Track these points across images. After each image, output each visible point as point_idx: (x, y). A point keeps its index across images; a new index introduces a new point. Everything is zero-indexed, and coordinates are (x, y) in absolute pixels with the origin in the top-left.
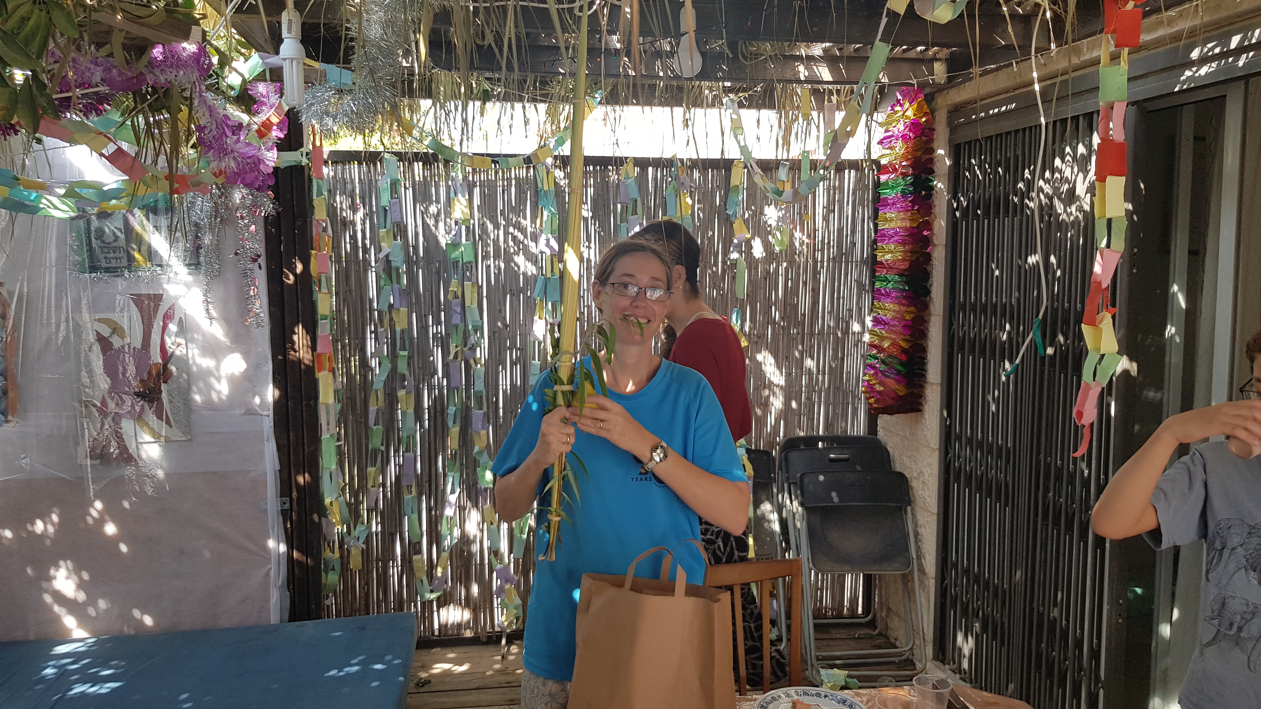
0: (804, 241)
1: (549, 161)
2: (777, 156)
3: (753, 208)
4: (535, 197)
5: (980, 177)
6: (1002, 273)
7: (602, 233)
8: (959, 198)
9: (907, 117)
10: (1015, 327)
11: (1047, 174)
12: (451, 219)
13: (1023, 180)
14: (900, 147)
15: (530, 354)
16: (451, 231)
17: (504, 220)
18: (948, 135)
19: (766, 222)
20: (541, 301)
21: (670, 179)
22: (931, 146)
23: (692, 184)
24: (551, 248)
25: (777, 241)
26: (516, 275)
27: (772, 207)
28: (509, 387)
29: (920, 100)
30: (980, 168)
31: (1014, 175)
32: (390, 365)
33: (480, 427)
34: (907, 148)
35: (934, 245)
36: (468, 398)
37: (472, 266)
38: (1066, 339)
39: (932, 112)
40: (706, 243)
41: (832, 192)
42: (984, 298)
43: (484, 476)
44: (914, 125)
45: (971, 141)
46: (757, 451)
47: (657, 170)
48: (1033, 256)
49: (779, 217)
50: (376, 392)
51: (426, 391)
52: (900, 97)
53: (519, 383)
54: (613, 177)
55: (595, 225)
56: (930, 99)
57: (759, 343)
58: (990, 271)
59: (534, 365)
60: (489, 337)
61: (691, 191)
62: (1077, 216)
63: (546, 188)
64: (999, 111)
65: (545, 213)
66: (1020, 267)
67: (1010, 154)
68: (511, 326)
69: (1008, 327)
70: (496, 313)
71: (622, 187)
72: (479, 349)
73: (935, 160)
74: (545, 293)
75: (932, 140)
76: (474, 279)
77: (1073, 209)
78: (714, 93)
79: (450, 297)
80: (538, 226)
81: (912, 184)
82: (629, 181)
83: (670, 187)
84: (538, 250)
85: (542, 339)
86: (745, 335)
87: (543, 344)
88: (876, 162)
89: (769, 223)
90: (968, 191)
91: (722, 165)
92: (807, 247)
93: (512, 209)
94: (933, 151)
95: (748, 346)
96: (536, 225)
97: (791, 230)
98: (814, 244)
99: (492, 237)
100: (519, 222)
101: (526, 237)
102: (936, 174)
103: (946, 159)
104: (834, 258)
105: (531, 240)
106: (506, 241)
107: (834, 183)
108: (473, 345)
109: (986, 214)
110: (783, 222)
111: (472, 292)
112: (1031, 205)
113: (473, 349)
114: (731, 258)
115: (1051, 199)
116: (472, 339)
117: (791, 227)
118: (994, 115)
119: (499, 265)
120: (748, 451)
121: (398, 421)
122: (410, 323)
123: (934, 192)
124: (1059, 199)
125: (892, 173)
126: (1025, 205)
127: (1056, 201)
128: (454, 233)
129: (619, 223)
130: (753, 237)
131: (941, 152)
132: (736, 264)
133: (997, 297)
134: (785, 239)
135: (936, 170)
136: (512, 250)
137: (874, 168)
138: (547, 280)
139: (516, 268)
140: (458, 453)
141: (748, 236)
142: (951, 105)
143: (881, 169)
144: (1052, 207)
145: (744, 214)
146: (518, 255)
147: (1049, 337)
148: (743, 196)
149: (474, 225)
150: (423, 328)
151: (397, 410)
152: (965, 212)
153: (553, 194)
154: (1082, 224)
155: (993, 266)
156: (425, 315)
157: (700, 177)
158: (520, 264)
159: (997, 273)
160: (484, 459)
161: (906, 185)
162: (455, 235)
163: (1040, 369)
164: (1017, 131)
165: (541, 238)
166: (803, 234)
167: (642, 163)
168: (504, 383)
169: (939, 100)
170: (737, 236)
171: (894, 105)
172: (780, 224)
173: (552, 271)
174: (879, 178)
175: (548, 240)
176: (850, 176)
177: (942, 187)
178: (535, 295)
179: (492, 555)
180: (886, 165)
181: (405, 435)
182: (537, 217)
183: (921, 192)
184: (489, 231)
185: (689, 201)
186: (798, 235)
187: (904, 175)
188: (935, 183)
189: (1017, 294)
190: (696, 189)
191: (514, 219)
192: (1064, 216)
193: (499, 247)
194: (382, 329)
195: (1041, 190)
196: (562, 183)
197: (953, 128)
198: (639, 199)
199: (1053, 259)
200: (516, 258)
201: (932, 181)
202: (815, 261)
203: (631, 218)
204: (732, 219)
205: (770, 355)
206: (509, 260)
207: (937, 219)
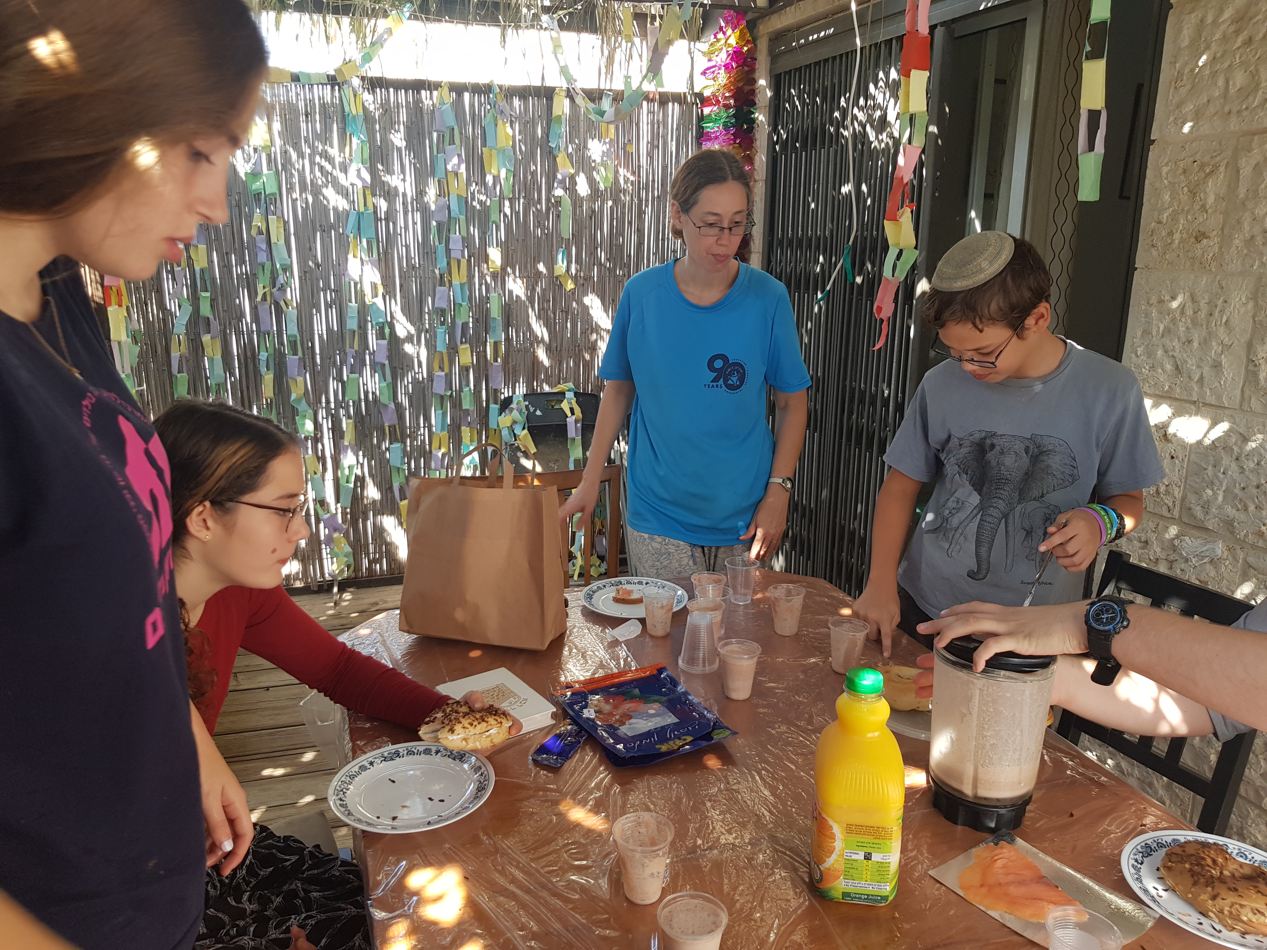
0: (628, 179)
1: (356, 82)
2: (599, 86)
3: (577, 141)
4: (342, 122)
5: (799, 109)
6: (817, 206)
7: (418, 165)
8: (779, 131)
9: (730, 46)
10: (828, 259)
11: (862, 102)
12: (249, 146)
13: (839, 108)
14: (723, 77)
15: (346, 297)
16: (250, 159)
17: (309, 147)
18: (769, 65)
19: (590, 157)
20: (355, 238)
21: (489, 107)
22: (752, 76)
23: (512, 113)
24: (363, 180)
25: (602, 178)
26: (326, 209)
27: (596, 140)
28: (325, 332)
29: (741, 27)
30: (799, 99)
31: (831, 105)
32: (191, 308)
33: (296, 373)
34: (730, 77)
35: (756, 181)
36: (281, 343)
37: (275, 199)
38: (873, 266)
39: (754, 40)
40: (529, 178)
41: (656, 126)
42: (800, 232)
43: (304, 424)
44: (736, 55)
45: (790, 71)
46: (585, 394)
47: (474, 96)
48: (846, 185)
49: (603, 152)
50: (179, 337)
51: (234, 336)
52: (723, 24)
53: (336, 329)
54: (427, 102)
55: (409, 155)
56: (752, 26)
57: (586, 285)
58: (807, 205)
59: (351, 307)
60: (300, 278)
61: (511, 121)
62: (887, 143)
63: (354, 112)
64: (818, 36)
65: (355, 140)
66: (834, 198)
67: (828, 83)
68: (323, 265)
69: (821, 259)
70: (306, 252)
71: (437, 113)
72: (289, 289)
73: (757, 91)
74: (359, 229)
75: (753, 70)
76: (279, 213)
77: (884, 136)
78: (533, 11)
79: (254, 232)
80: (347, 155)
81: (734, 116)
82: (444, 107)
83: (489, 116)
84: (349, 183)
85: (358, 280)
86: (572, 277)
87: (359, 286)
88: (699, 95)
89: (593, 158)
90: (787, 123)
91: (543, 92)
92: (632, 185)
93: (317, 136)
94: (754, 81)
95: (575, 289)
96: (344, 154)
97: (616, 166)
98: (639, 182)
99: (297, 166)
100: (326, 151)
101: (334, 167)
102: (757, 106)
103: (767, 90)
104: (658, 197)
105: (341, 170)
106: (312, 171)
107: (658, 116)
108: (282, 285)
109: (804, 146)
110: (607, 157)
111: (277, 228)
112: (846, 133)
113: (282, 289)
114: (556, 195)
115: (864, 127)
116: (281, 279)
117: (616, 163)
118: (814, 41)
119: (306, 198)
120: (576, 394)
121: (205, 369)
122: (210, 261)
123: (755, 125)
124: (872, 126)
125: (715, 105)
126: (840, 135)
127: (868, 128)
128: (253, 161)
129: (435, 153)
130: (577, 173)
131: (762, 82)
132: (560, 202)
133: (812, 231)
134: (609, 175)
135: (757, 102)
136: (320, 182)
137: (698, 102)
138: (359, 215)
139: (325, 202)
140: (274, 400)
141: (572, 171)
142: (771, 32)
143: (704, 101)
144: (865, 134)
145: (567, 147)
146: (327, 187)
147: (857, 266)
148: (564, 129)
149: (275, 153)
150: (226, 267)
151: (204, 356)
152: (784, 145)
153: (361, 119)
154: (892, 151)
155: (810, 199)
156: (227, 253)
157: (520, 106)
158: (329, 197)
159: (813, 206)
160: (303, 406)
161: (728, 117)
162: (255, 164)
163: (849, 297)
164: (834, 58)
165: (351, 168)
166: (628, 171)
167: (458, 89)
168: (320, 327)
169: (761, 27)
170: (560, 171)
171: (717, 33)
172: (605, 159)
173: (365, 205)
174: (702, 111)
175: (359, 171)
176: (674, 109)
177: (764, 120)
178: (348, 231)
179: (318, 504)
180: (709, 97)
181: (214, 383)
182: (345, 145)
183: (743, 126)
184: (293, 160)
185: (509, 131)
186: (622, 171)
187: (727, 107)
188: (757, 115)
189: (830, 225)
190: (516, 118)
191: (320, 147)
192: (875, 144)
193: (305, 177)
194: (179, 268)
195: (854, 117)
196: (372, 108)
197: (774, 57)
198: (456, 128)
199: (864, 188)
200: (324, 191)
201: (753, 113)
202: (640, 200)
203: (448, 148)
204: (556, 152)
205: (596, 297)
206: (317, 192)
207: (758, 154)
